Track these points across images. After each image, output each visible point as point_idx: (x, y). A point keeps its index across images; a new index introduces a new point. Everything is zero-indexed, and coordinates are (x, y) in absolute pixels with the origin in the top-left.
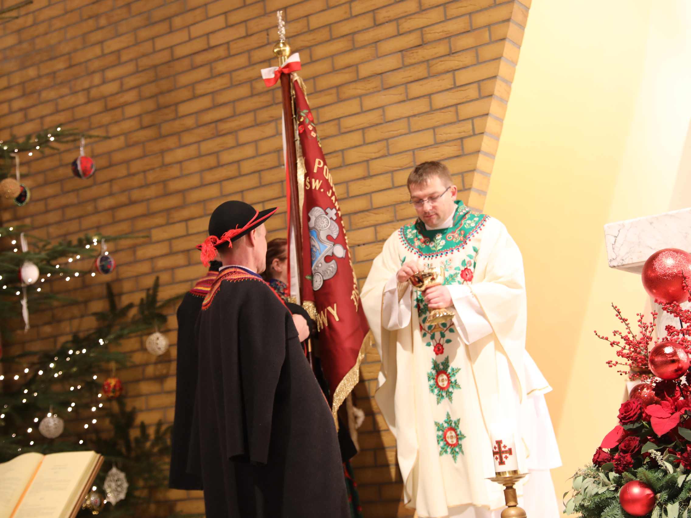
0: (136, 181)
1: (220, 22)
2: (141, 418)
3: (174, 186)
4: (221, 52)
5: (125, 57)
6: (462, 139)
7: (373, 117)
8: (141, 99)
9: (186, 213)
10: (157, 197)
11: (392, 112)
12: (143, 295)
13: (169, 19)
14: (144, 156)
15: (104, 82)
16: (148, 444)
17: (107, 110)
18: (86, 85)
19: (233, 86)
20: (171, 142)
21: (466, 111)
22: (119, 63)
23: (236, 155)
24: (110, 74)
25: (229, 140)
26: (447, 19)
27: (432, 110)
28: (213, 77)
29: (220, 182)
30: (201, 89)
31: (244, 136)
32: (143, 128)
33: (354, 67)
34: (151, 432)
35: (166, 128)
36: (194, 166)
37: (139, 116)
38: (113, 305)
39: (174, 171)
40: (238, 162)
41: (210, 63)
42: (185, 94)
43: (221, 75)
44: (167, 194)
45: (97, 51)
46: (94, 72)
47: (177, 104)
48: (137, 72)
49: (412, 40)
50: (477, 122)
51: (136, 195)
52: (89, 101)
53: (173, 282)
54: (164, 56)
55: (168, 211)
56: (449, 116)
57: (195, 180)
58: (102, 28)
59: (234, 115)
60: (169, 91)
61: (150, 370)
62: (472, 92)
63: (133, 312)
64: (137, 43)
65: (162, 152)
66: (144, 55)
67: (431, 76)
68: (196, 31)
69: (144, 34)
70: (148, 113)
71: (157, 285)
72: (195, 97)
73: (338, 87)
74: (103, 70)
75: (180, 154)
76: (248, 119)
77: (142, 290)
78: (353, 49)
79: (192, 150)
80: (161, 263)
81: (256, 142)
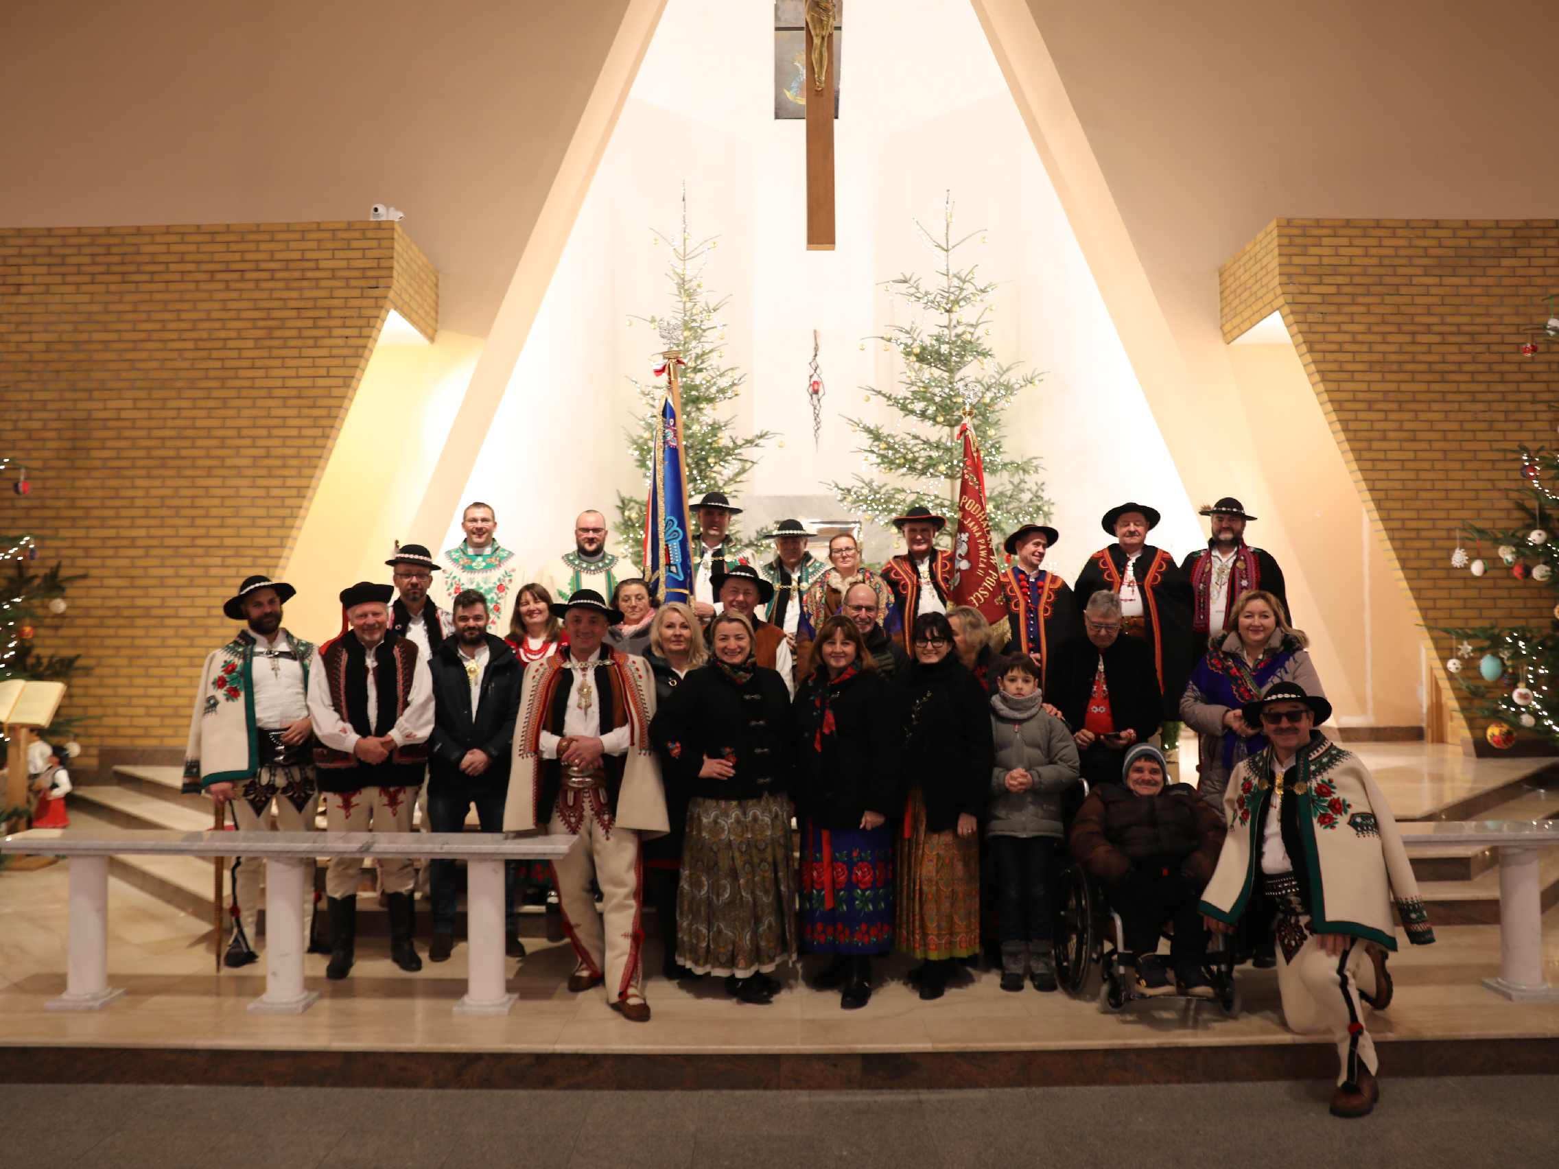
0: (51, 493)
1: (129, 404)
2: (36, 651)
3: (80, 503)
4: (128, 424)
5: (50, 406)
6: (284, 518)
7: (231, 492)
8: (60, 439)
9: (87, 523)
10: (66, 508)
11: (243, 492)
12: (47, 571)
13: (90, 391)
14: (58, 477)
15: (30, 419)
16: (41, 669)
17: (30, 439)
18: (14, 417)
19: (134, 448)
20: (81, 473)
21: (288, 502)
22: (44, 410)
23: (131, 493)
24: (36, 415)
25: (127, 483)
26: (284, 446)
27: (268, 496)
28: (119, 438)
29: (118, 508)
30: (109, 444)
31: (139, 482)
32: (59, 459)
33: (223, 458)
34: (45, 661)
35: (79, 463)
36: (99, 493)
37: (58, 450)
38: (21, 575)
39: (81, 494)
40: (133, 498)
41: (119, 429)
42: (96, 444)
43: (126, 438)
44: (73, 507)
45: (27, 396)
46: (21, 410)
47: (89, 449)
48: (59, 419)
49: (262, 452)
50: (295, 510)
51: (49, 502)
52: (15, 429)
53: (72, 566)
54: (82, 415)
55: (74, 519)
56: (278, 502)
57: (96, 503)
58: (33, 381)
59: (133, 467)
60: (85, 439)
61: (48, 621)
62: (294, 492)
63: (37, 582)
64: (62, 400)
65: (74, 479)
66: (67, 410)
67: (269, 476)
68: (112, 404)
69: (68, 395)
70: (65, 449)
71: (59, 566)
72: (104, 448)
73: (210, 468)
74: (30, 411)
75: (88, 483)
76: (143, 472)
77: (47, 567)
78: (222, 447)
79: (97, 483)
80: (64, 552)
81: (148, 488)
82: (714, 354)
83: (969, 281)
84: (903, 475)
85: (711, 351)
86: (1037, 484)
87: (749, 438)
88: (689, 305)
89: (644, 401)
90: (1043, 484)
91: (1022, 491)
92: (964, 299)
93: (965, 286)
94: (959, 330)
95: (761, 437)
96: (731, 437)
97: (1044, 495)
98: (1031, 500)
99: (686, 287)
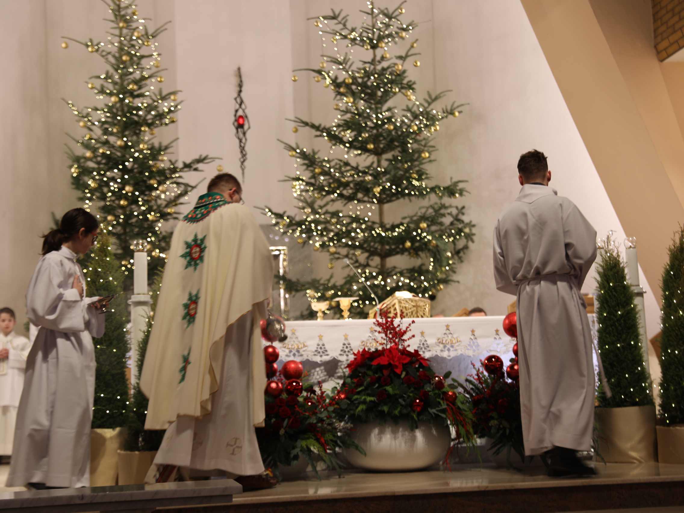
82: (153, 80)
83: (394, 18)
84: (333, 201)
85: (150, 77)
86: (457, 208)
87: (188, 161)
88: (125, 31)
89: (82, 124)
90: (463, 208)
91: (443, 215)
92: (390, 35)
93: (391, 23)
94: (385, 64)
95: (200, 160)
96: (170, 161)
97: (466, 219)
98: (452, 224)
99: (123, 13)
